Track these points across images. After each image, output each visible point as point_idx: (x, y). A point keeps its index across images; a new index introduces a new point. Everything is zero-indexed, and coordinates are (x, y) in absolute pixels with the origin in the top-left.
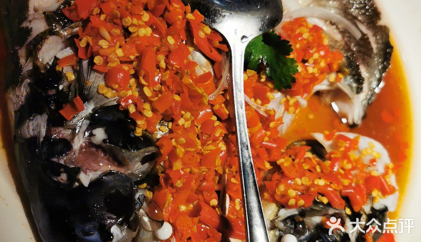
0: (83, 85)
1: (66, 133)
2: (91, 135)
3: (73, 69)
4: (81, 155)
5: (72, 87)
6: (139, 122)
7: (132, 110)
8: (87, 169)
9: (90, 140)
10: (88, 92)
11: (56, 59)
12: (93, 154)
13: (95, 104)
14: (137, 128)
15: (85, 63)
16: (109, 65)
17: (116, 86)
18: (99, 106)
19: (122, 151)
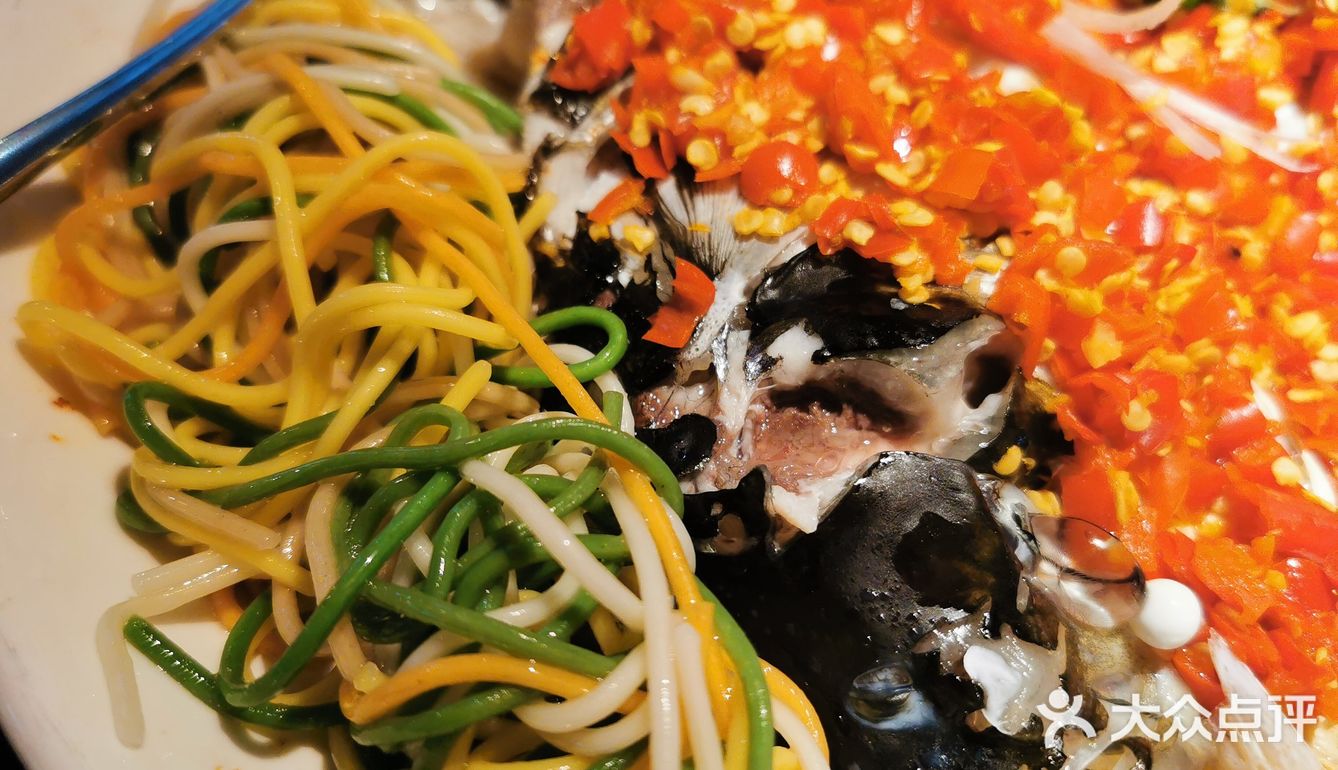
0: (685, 243)
1: (687, 400)
2: (768, 364)
3: (640, 216)
4: (762, 446)
5: (657, 262)
6: (902, 259)
7: (860, 234)
8: (794, 478)
10: (708, 254)
11: (581, 215)
12: (801, 425)
13: (746, 271)
15: (668, 189)
16: (738, 151)
17: (786, 194)
18: (757, 273)
19: (888, 363)
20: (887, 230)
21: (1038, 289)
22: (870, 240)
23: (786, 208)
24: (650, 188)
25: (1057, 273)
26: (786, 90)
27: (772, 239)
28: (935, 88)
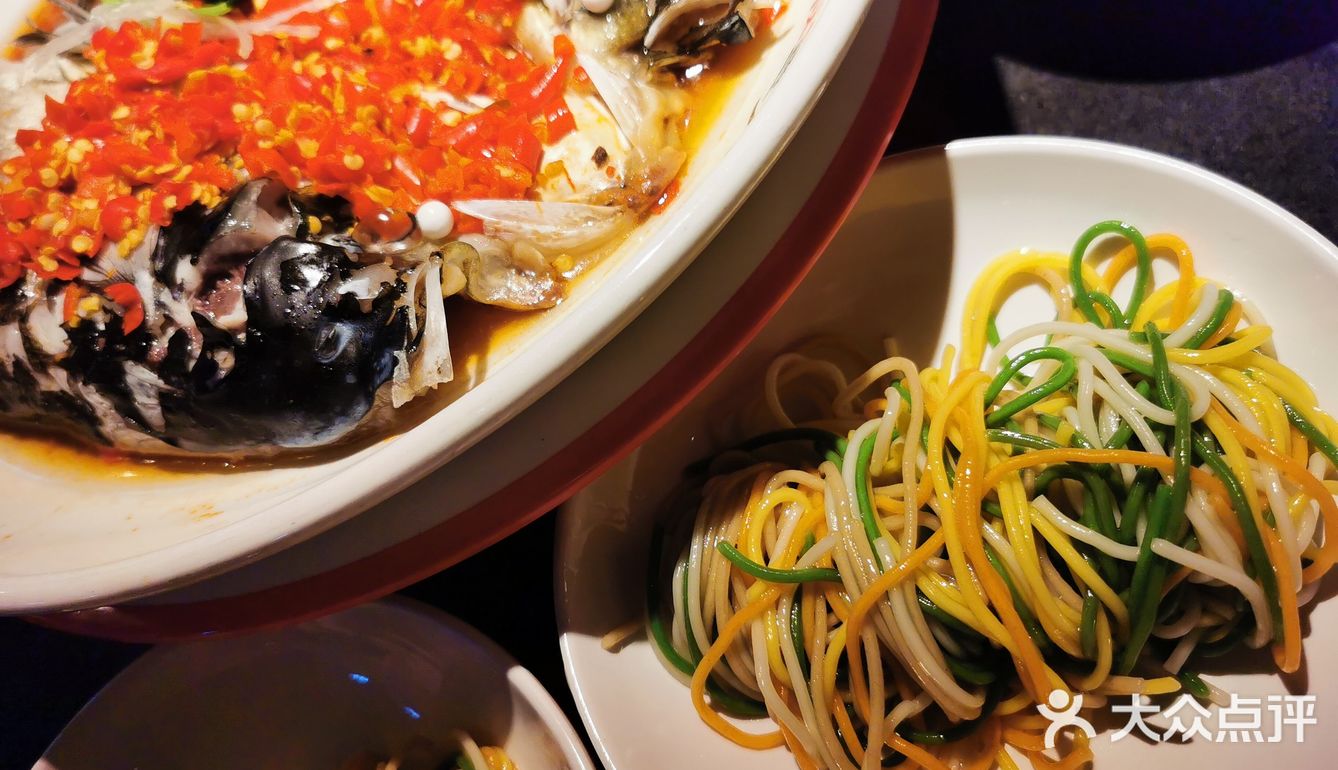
3: (85, 296)
5: (108, 306)
7: (171, 202)
9: (190, 293)
11: (62, 325)
13: (143, 267)
14: (203, 203)
15: (88, 275)
16: (95, 228)
17: (128, 221)
18: (148, 263)
19: (222, 236)
20: (180, 190)
21: (265, 151)
22: (177, 202)
23: (134, 226)
24: (78, 281)
25: (265, 138)
26: (95, 182)
27: (140, 244)
28: (156, 115)
